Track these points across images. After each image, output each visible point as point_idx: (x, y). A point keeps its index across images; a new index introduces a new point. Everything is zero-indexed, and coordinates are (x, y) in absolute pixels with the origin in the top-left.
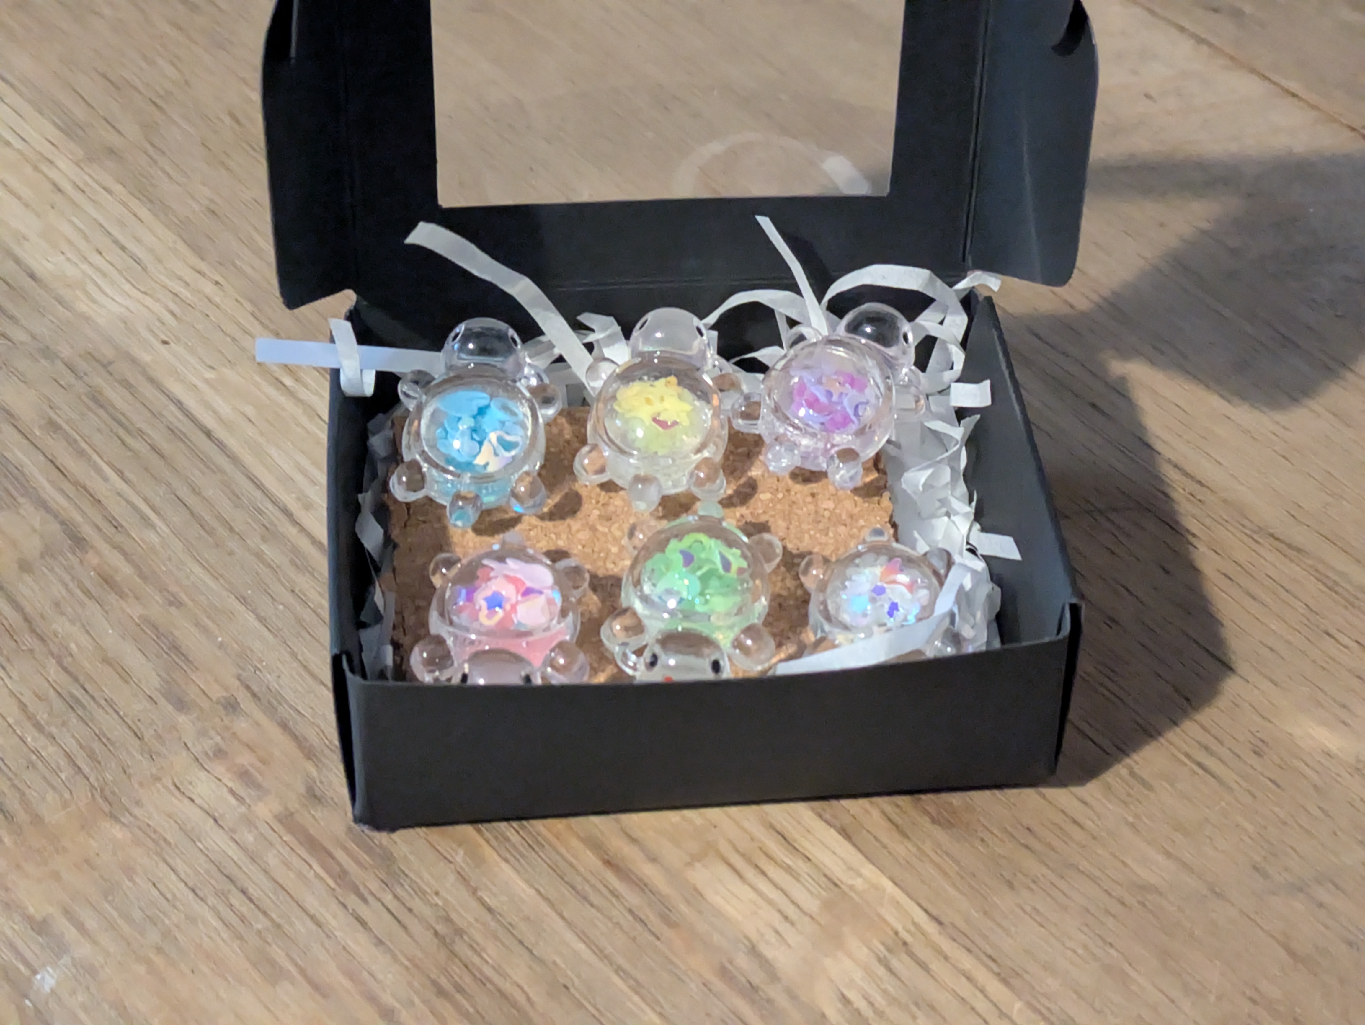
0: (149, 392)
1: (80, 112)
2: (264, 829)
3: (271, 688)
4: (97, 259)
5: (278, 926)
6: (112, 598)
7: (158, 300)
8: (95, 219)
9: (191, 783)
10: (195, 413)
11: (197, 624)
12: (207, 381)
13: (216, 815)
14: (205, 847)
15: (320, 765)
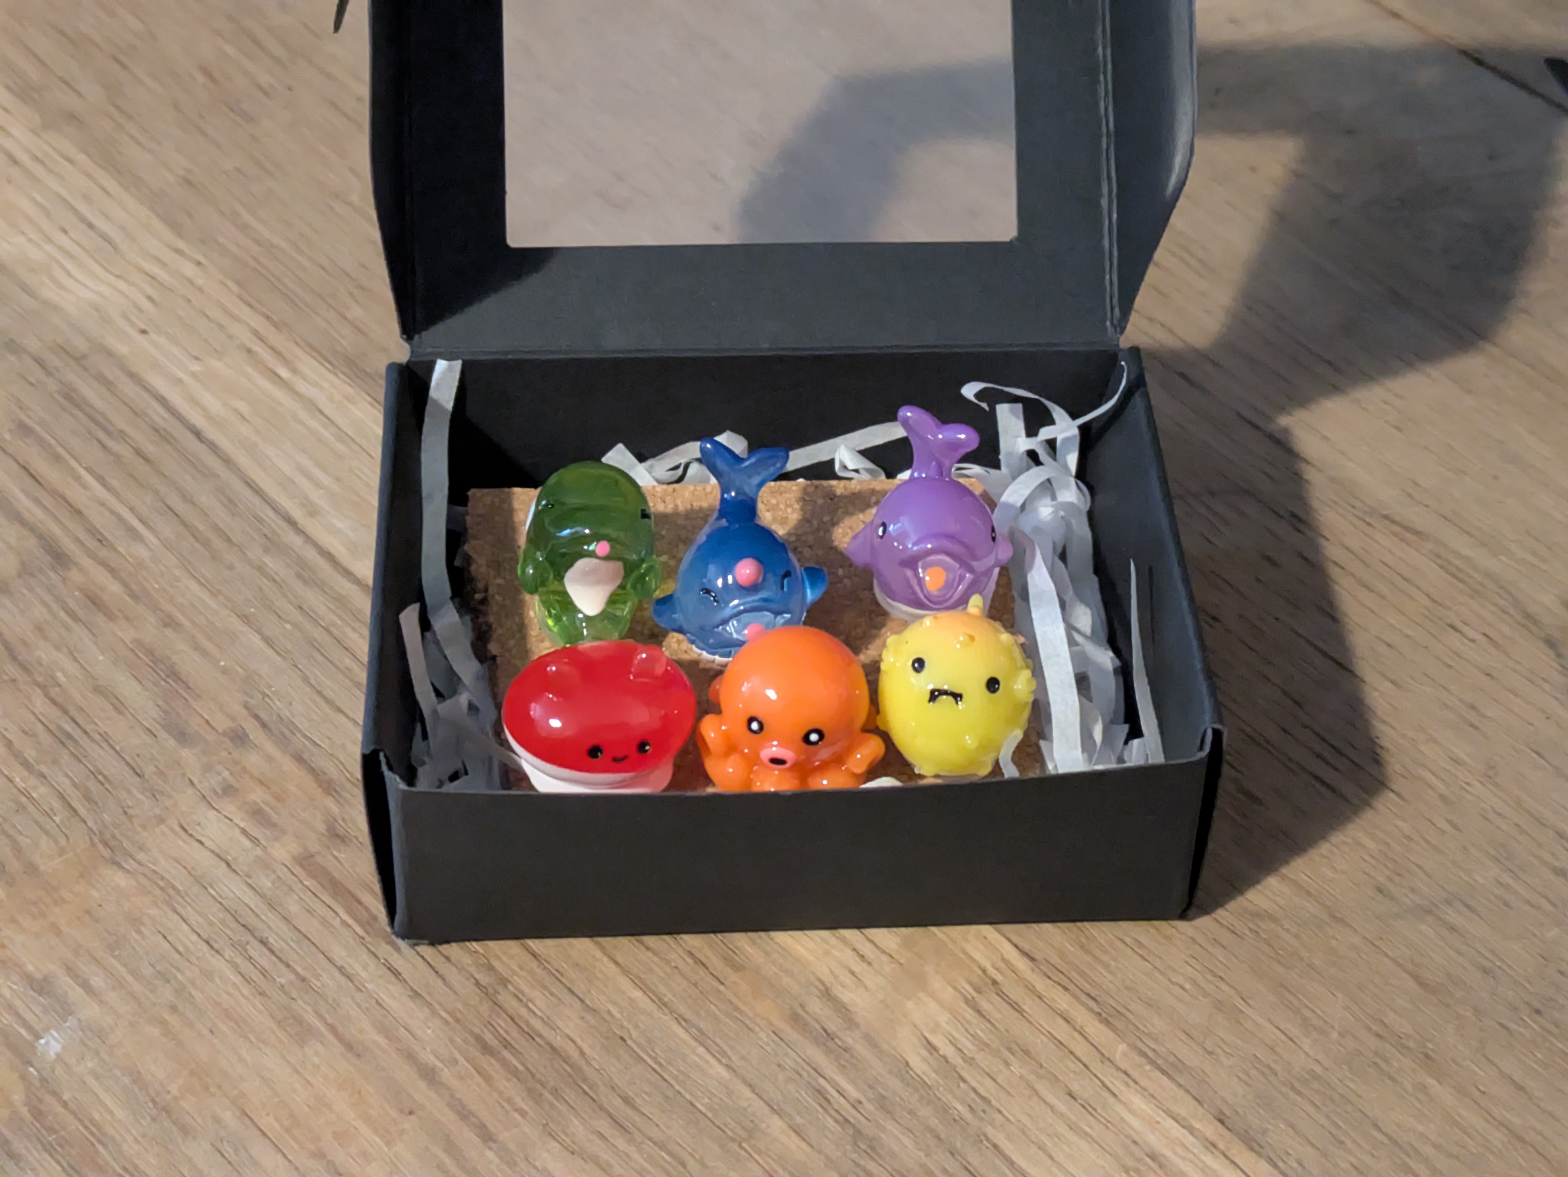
0: (129, 389)
1: (33, 73)
2: (283, 872)
3: (282, 716)
4: (62, 239)
5: (304, 980)
6: (100, 619)
7: (133, 284)
8: (57, 194)
9: (199, 824)
10: (182, 411)
11: (197, 648)
12: (194, 375)
13: (229, 857)
14: (218, 893)
15: (342, 801)
